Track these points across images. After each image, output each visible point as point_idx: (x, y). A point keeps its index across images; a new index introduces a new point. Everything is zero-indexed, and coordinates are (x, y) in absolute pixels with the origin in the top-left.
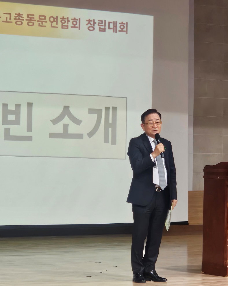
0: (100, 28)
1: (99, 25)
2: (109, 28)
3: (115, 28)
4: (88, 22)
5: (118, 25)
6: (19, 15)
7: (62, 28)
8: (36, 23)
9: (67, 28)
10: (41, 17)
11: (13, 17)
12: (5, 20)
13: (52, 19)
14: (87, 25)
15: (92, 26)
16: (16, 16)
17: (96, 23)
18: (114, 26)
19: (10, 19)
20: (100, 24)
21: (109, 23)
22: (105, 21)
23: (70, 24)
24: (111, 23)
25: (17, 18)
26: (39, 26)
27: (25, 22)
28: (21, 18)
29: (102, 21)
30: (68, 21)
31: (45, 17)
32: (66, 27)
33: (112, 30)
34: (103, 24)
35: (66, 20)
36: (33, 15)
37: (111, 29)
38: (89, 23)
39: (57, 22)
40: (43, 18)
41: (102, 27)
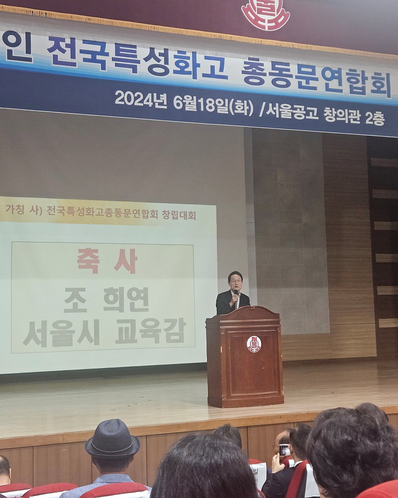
1: (172, 215)
2: (181, 217)
4: (163, 213)
5: (188, 214)
6: (109, 209)
7: (143, 218)
8: (123, 215)
9: (148, 218)
10: (126, 211)
11: (104, 212)
12: (98, 214)
13: (135, 212)
14: (163, 215)
16: (107, 210)
17: (170, 213)
18: (184, 215)
19: (102, 213)
22: (177, 211)
23: (150, 215)
25: (108, 212)
26: (125, 217)
27: (114, 215)
29: (175, 212)
30: (148, 213)
31: (129, 210)
32: (146, 217)
33: (183, 218)
34: (176, 214)
35: (146, 212)
38: (165, 213)
40: (128, 211)
41: (174, 216)
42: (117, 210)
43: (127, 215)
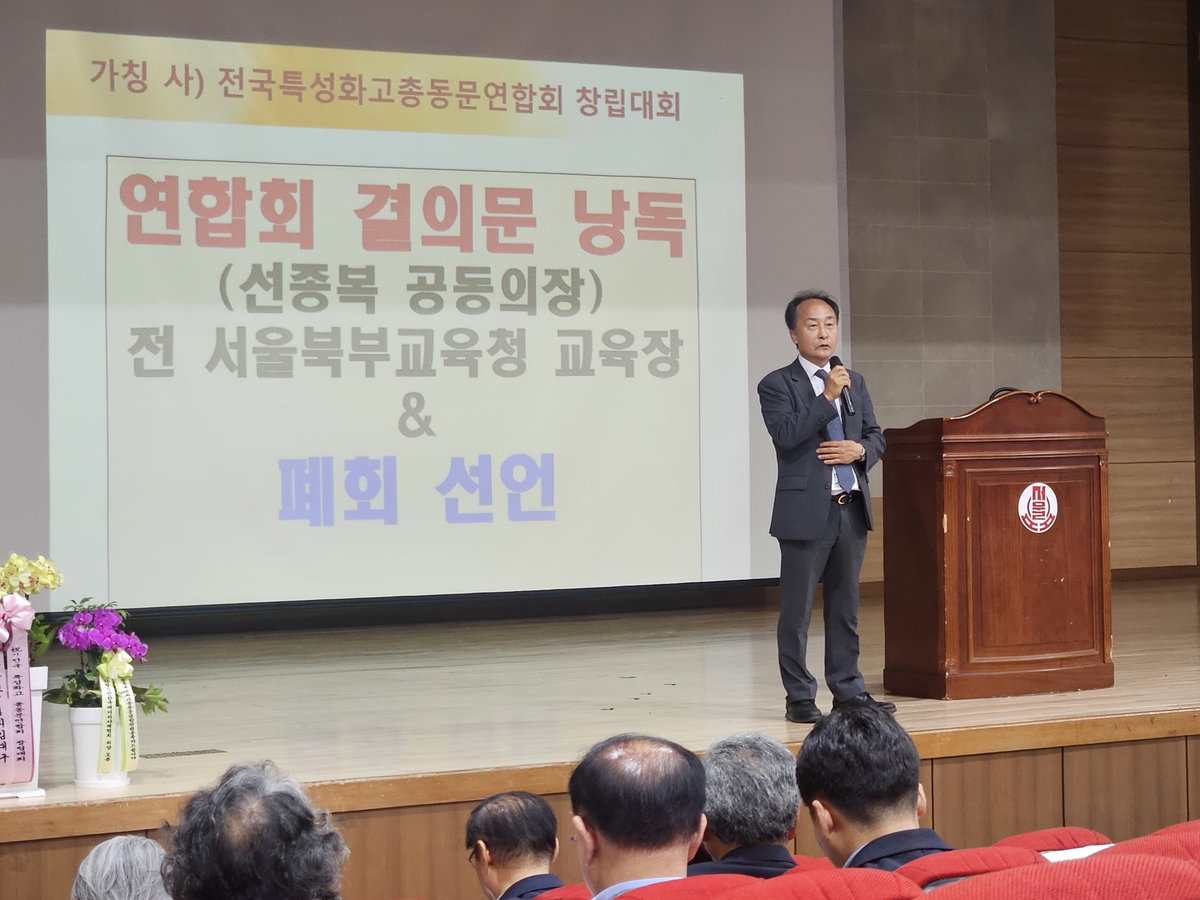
0: (610, 107)
1: (607, 102)
2: (633, 108)
3: (648, 107)
4: (580, 95)
5: (656, 101)
6: (411, 81)
7: (518, 111)
8: (453, 101)
9: (531, 111)
10: (465, 87)
11: (395, 88)
12: (377, 96)
13: (492, 91)
14: (579, 101)
15: (592, 103)
16: (405, 84)
17: (599, 96)
18: (645, 103)
19: (388, 93)
20: (610, 100)
21: (633, 95)
22: (623, 91)
23: (537, 101)
24: (639, 94)
25: (407, 90)
26: (461, 106)
27: (425, 100)
28: (415, 90)
29: (615, 92)
30: (532, 94)
31: (474, 84)
32: (527, 109)
33: (641, 112)
34: (619, 99)
35: (527, 92)
36: (446, 81)
37: (639, 109)
38: (584, 97)
39: (504, 95)
40: (470, 87)
41: (614, 107)
42: (436, 84)
43: (468, 102)
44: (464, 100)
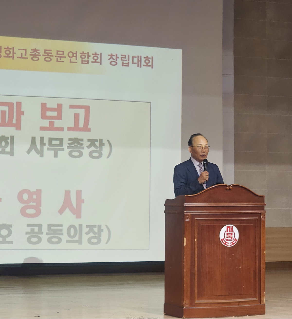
2: (133, 63)
4: (110, 57)
5: (143, 60)
6: (35, 50)
7: (82, 63)
8: (54, 59)
10: (59, 53)
11: (28, 53)
12: (20, 56)
15: (115, 60)
16: (32, 51)
18: (138, 61)
19: (25, 55)
20: (123, 59)
21: (133, 57)
22: (129, 56)
23: (91, 59)
26: (57, 61)
27: (42, 58)
28: (37, 54)
29: (125, 56)
30: (89, 56)
32: (86, 62)
34: (127, 59)
35: (86, 55)
36: (51, 50)
39: (76, 57)
40: (62, 53)
41: (125, 62)
42: (46, 52)
43: (60, 59)
44: (59, 58)
